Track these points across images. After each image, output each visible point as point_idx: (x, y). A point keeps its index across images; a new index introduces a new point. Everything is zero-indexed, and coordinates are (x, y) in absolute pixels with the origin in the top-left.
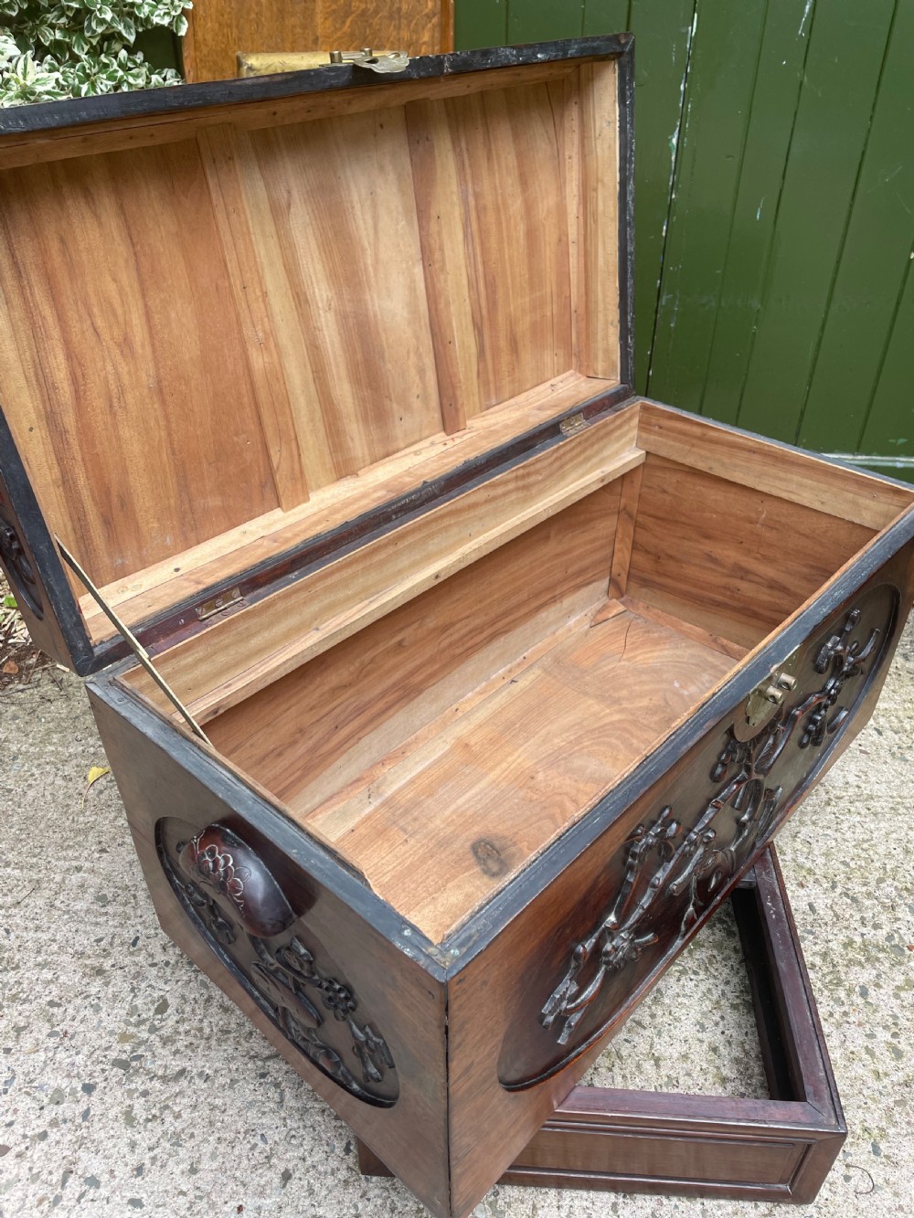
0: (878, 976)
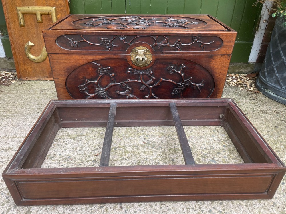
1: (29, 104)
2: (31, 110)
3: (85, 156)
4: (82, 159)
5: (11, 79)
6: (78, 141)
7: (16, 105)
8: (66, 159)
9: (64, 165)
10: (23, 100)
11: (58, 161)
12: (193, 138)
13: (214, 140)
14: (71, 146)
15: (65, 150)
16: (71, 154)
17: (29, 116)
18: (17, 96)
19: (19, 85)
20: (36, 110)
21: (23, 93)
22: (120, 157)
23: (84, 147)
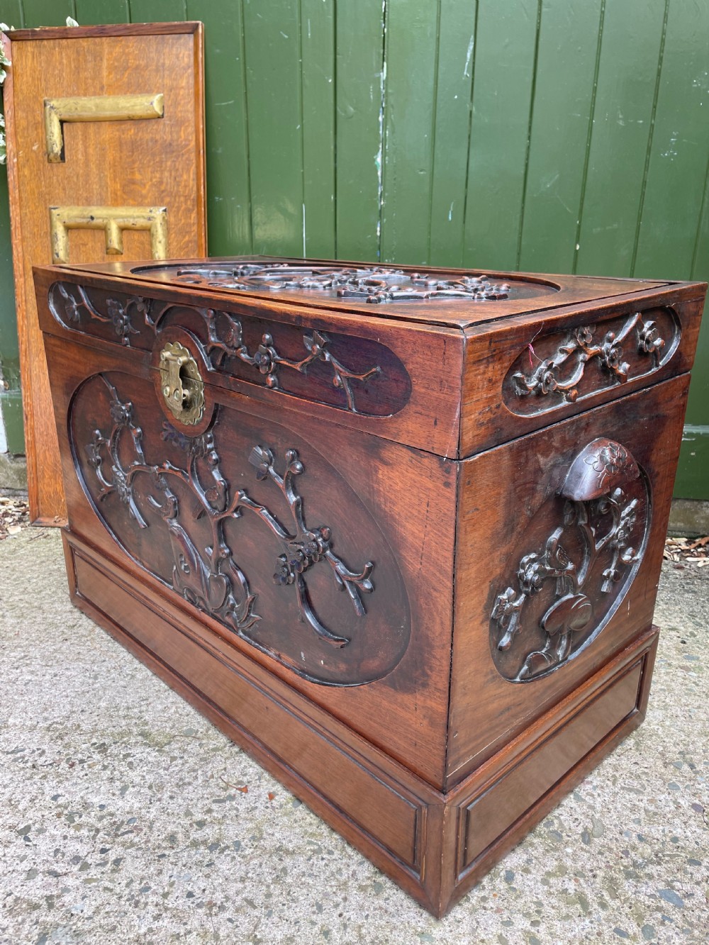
0: (529, 861)
1: (46, 607)
2: (45, 630)
3: (187, 822)
4: (176, 833)
5: (9, 520)
6: (174, 759)
7: (5, 610)
8: (118, 829)
9: (110, 852)
10: (29, 593)
11: (92, 833)
12: (595, 788)
13: (678, 807)
14: (147, 777)
15: (124, 790)
16: (140, 809)
17: (34, 652)
18: (15, 576)
19: (27, 542)
20: (61, 629)
21: (34, 568)
22: (310, 843)
23: (190, 784)
